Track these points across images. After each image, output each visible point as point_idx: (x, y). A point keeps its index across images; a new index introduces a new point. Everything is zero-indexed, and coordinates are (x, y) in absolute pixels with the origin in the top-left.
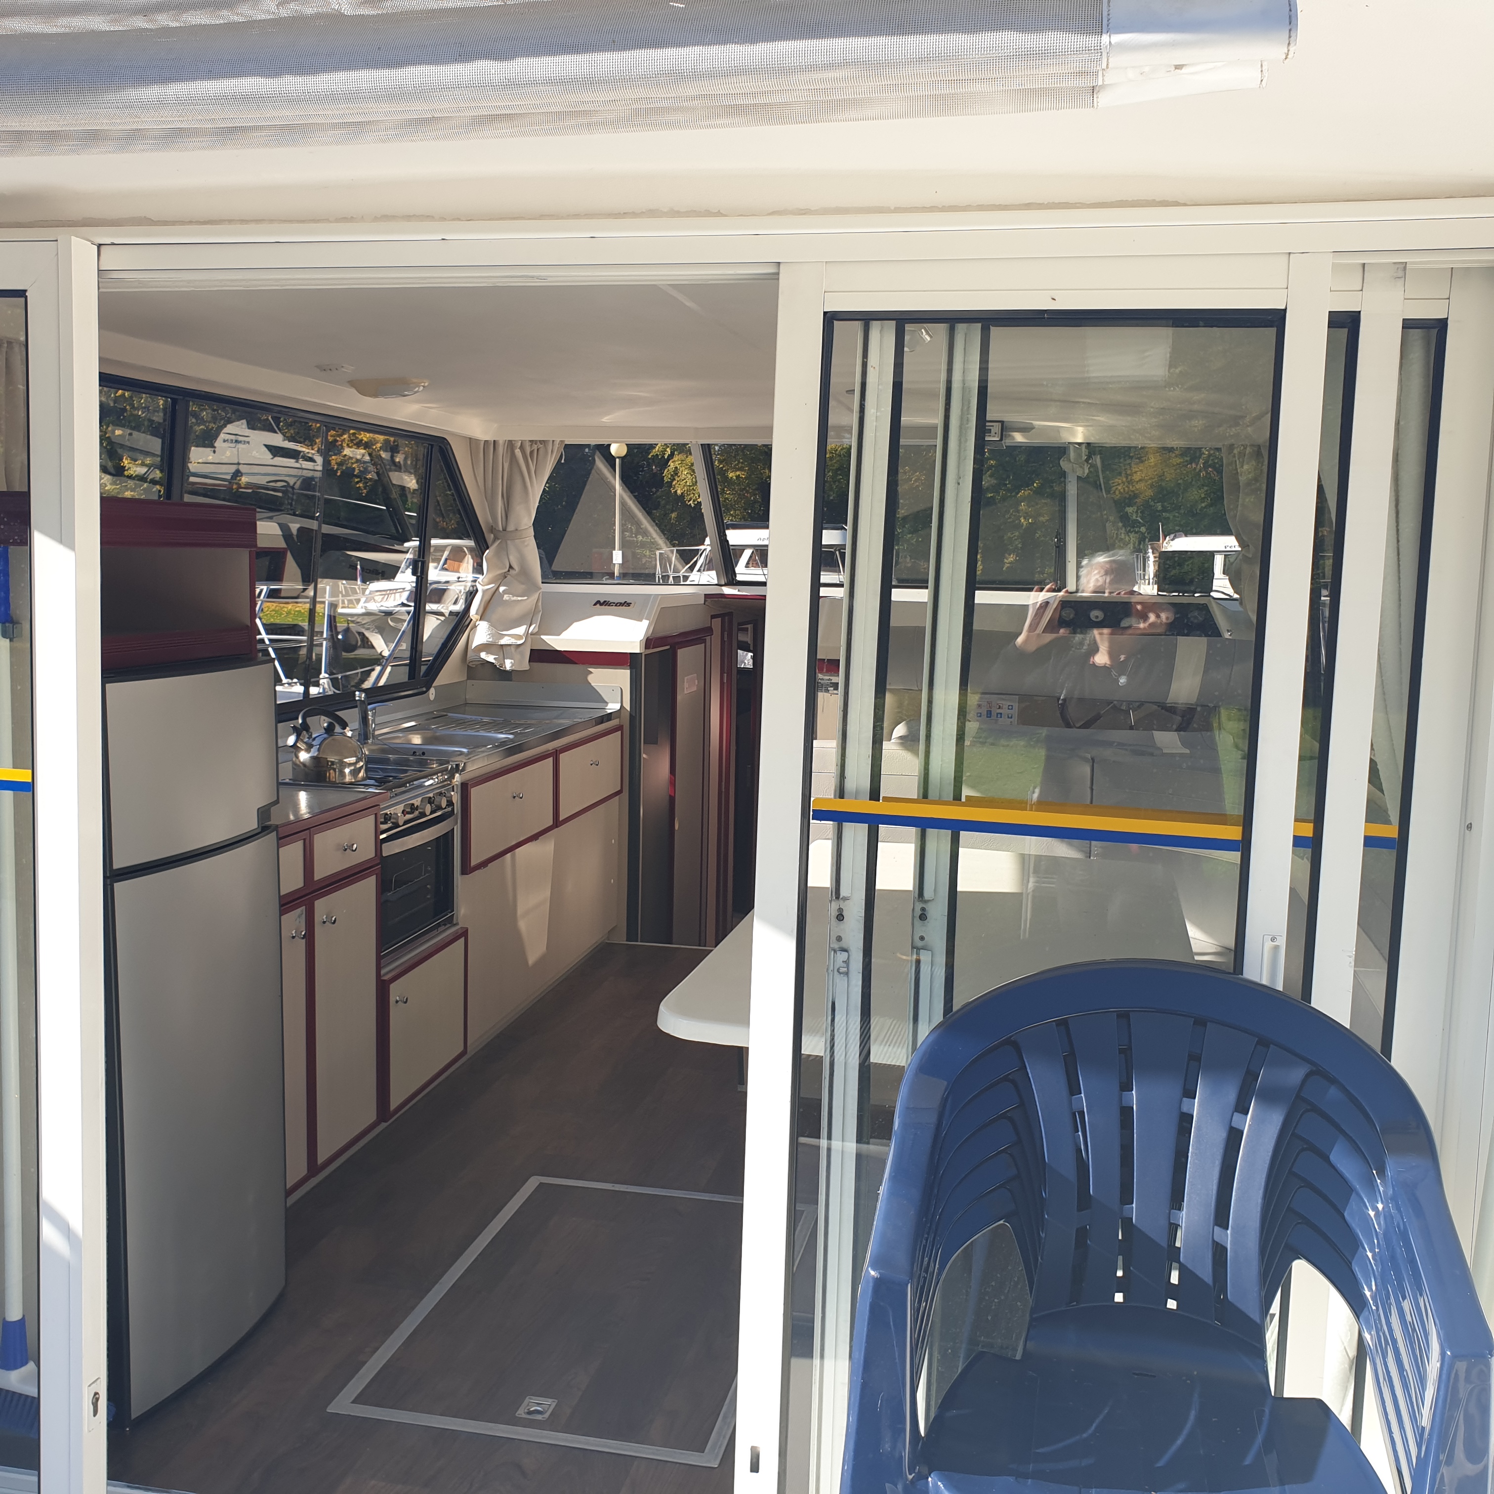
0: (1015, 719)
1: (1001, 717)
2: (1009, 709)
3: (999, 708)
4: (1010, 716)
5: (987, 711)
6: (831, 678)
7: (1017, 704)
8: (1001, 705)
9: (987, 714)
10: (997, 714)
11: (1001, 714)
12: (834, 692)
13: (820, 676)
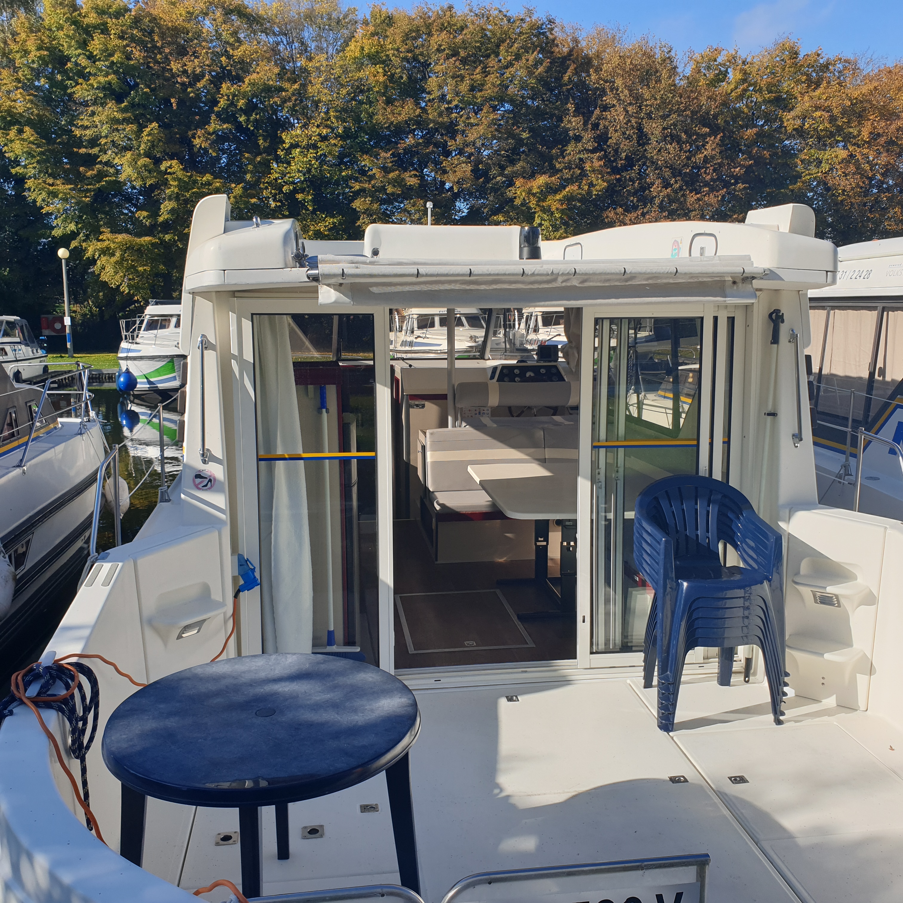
0: (490, 415)
5: (479, 412)
6: (415, 402)
12: (417, 408)
13: (410, 401)
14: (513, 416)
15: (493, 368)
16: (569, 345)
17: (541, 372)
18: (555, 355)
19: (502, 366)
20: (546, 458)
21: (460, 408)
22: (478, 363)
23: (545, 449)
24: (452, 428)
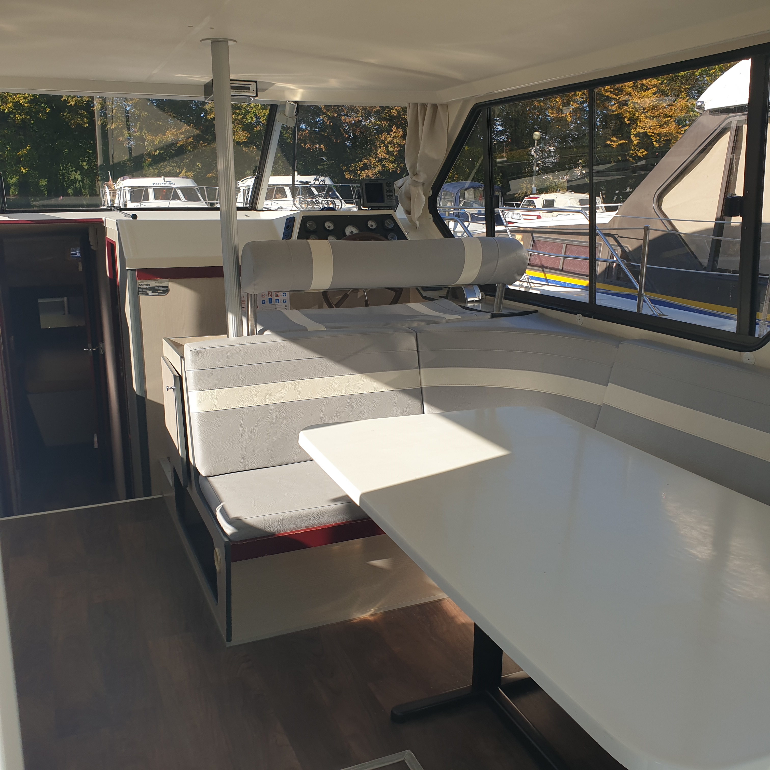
0: (288, 303)
1: (279, 302)
2: (283, 296)
3: (277, 296)
4: (285, 301)
6: (149, 283)
8: (278, 294)
9: (269, 301)
10: (276, 300)
11: (278, 300)
12: (154, 294)
13: (140, 282)
15: (287, 219)
16: (413, 179)
17: (369, 226)
18: (390, 198)
19: (303, 216)
20: (422, 386)
21: (251, 295)
22: (246, 216)
23: (419, 369)
24: (237, 336)
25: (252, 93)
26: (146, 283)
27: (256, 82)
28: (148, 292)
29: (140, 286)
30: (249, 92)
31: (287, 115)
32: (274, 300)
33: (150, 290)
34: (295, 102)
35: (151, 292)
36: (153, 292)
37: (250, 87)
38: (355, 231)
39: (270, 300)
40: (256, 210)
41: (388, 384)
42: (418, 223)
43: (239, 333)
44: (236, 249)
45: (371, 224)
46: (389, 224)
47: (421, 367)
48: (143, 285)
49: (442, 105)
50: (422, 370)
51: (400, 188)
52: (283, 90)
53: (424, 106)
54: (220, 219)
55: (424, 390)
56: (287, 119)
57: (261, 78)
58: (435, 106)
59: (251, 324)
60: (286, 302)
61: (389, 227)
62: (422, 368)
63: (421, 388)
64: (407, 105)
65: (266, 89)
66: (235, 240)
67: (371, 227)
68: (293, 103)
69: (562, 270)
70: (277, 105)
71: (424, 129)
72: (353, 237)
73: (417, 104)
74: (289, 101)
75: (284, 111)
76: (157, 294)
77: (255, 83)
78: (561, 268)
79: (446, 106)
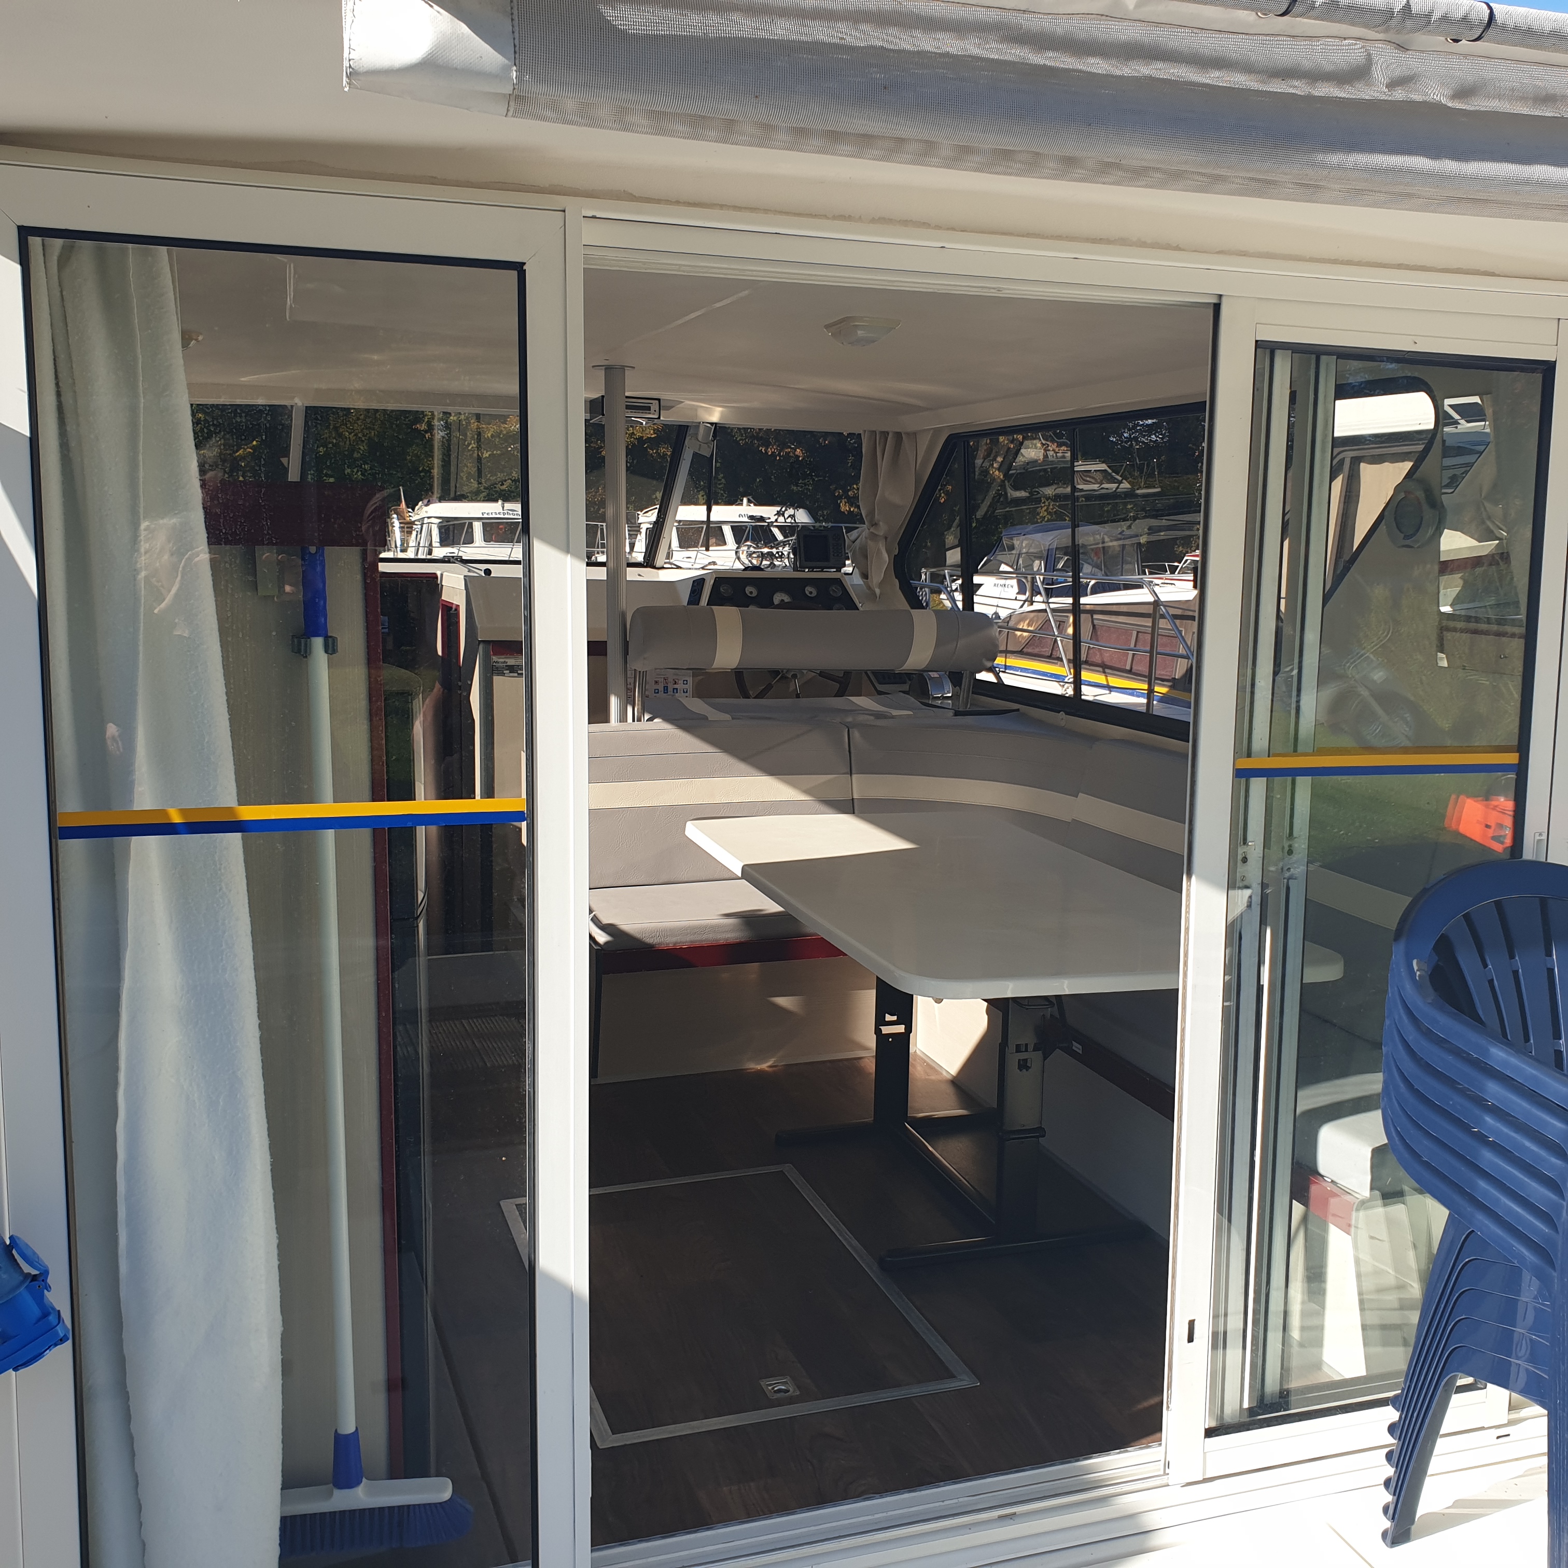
0: (690, 692)
1: (677, 692)
2: (684, 684)
3: (675, 684)
4: (685, 691)
5: (664, 687)
6: (506, 660)
7: (691, 678)
8: (677, 681)
9: (664, 690)
10: (674, 689)
11: (677, 689)
12: (511, 674)
13: (495, 658)
14: (747, 696)
15: (694, 581)
16: (871, 530)
17: (807, 593)
18: (838, 555)
19: (716, 578)
20: (854, 797)
21: (640, 672)
22: (639, 575)
23: (851, 775)
24: (620, 722)
25: (654, 414)
26: (503, 660)
27: (659, 400)
28: (505, 672)
29: (494, 664)
30: (650, 413)
31: (700, 438)
32: (670, 689)
33: (507, 670)
34: (712, 424)
35: (508, 672)
36: (510, 673)
37: (650, 407)
38: (787, 599)
39: (666, 689)
40: (654, 567)
41: (807, 792)
42: (878, 591)
43: (623, 718)
44: (623, 615)
45: (810, 590)
46: (835, 592)
47: (853, 772)
48: (498, 663)
49: (908, 434)
50: (854, 776)
51: (854, 542)
52: (695, 409)
53: (885, 434)
54: (606, 579)
55: (855, 801)
56: (700, 445)
57: (665, 396)
58: (898, 435)
59: (638, 709)
60: (687, 692)
61: (835, 595)
62: (855, 774)
63: (853, 799)
64: (861, 432)
65: (672, 407)
66: (623, 604)
67: (809, 595)
68: (709, 425)
69: (1130, 671)
70: (688, 426)
71: (883, 465)
72: (783, 605)
73: (875, 431)
74: (703, 423)
75: (697, 434)
76: (516, 675)
77: (657, 402)
78: (1128, 668)
79: (914, 435)
